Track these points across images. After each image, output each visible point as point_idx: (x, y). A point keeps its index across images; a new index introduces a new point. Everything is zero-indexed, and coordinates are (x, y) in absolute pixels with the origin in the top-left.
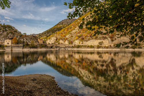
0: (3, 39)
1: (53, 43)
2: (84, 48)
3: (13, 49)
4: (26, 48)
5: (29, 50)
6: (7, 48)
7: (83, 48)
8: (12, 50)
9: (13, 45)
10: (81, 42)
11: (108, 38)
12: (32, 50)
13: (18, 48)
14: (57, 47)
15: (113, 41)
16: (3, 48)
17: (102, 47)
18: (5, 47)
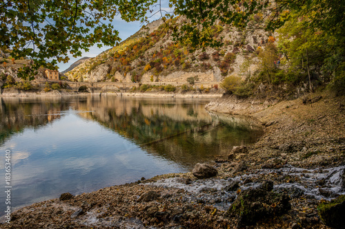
1: (100, 79)
2: (154, 92)
4: (9, 90)
7: (151, 92)
10: (155, 78)
11: (215, 67)
12: (23, 96)
14: (96, 89)
15: (224, 74)
17: (194, 90)
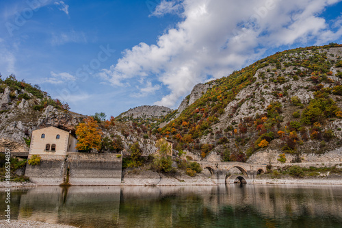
0: (20, 125)
3: (72, 181)
5: (154, 186)
6: (40, 175)
8: (66, 186)
9: (74, 157)
13: (98, 172)
14: (222, 173)
16: (19, 173)
18: (29, 169)
